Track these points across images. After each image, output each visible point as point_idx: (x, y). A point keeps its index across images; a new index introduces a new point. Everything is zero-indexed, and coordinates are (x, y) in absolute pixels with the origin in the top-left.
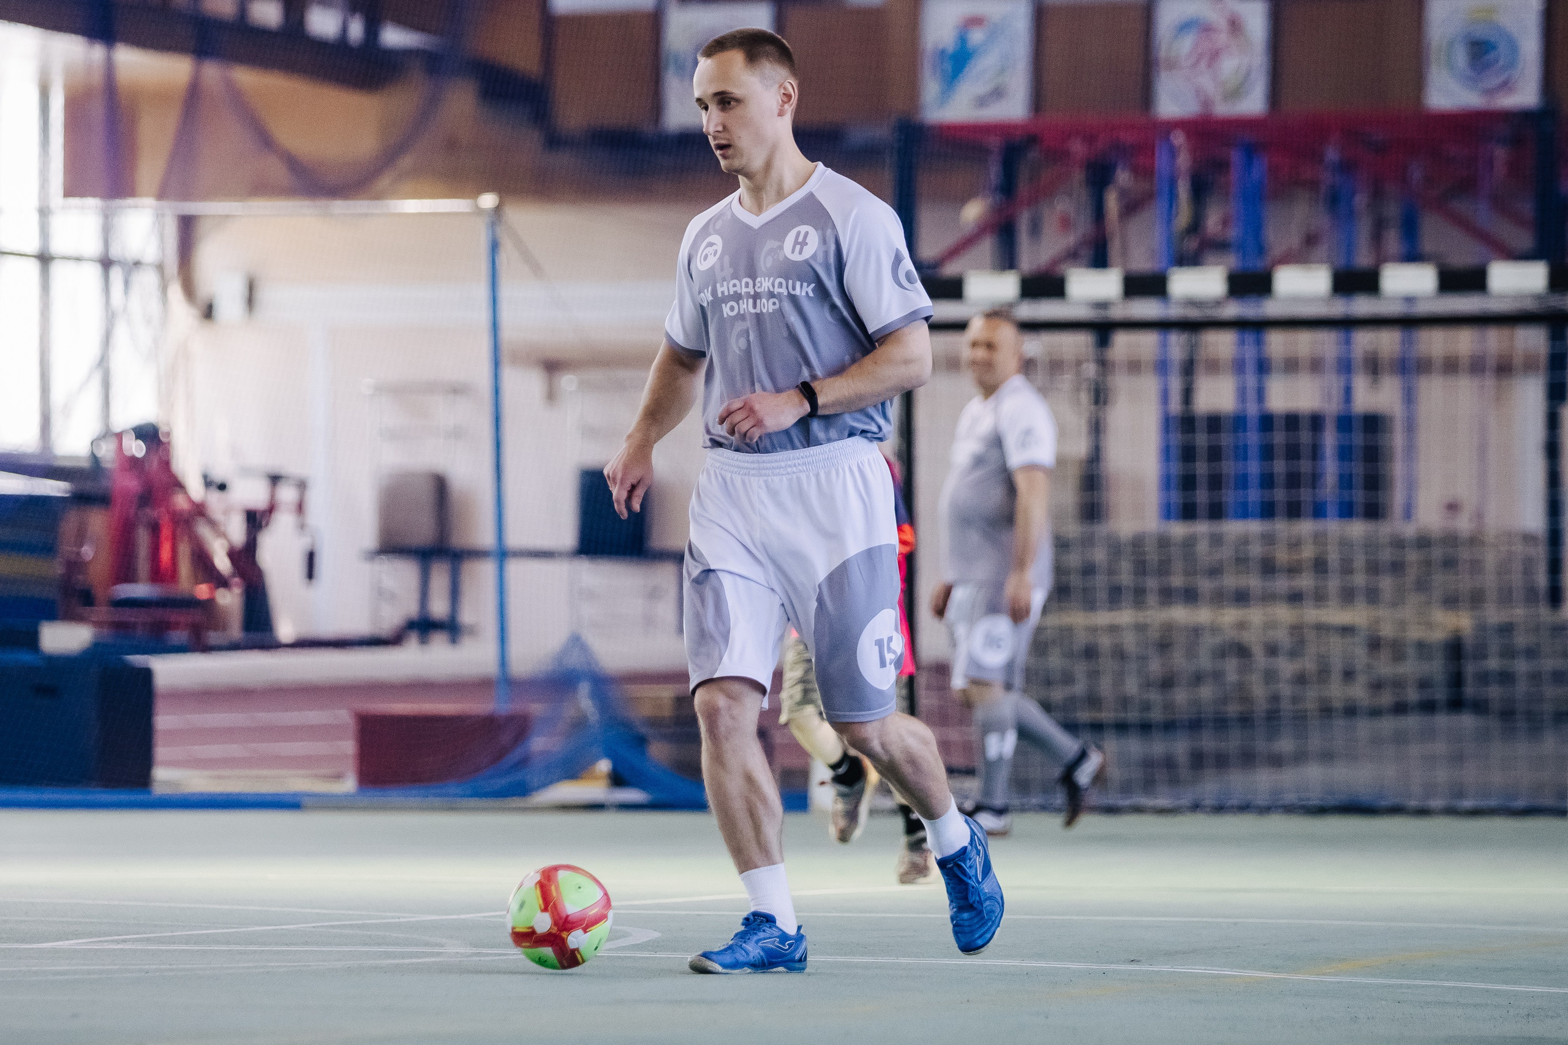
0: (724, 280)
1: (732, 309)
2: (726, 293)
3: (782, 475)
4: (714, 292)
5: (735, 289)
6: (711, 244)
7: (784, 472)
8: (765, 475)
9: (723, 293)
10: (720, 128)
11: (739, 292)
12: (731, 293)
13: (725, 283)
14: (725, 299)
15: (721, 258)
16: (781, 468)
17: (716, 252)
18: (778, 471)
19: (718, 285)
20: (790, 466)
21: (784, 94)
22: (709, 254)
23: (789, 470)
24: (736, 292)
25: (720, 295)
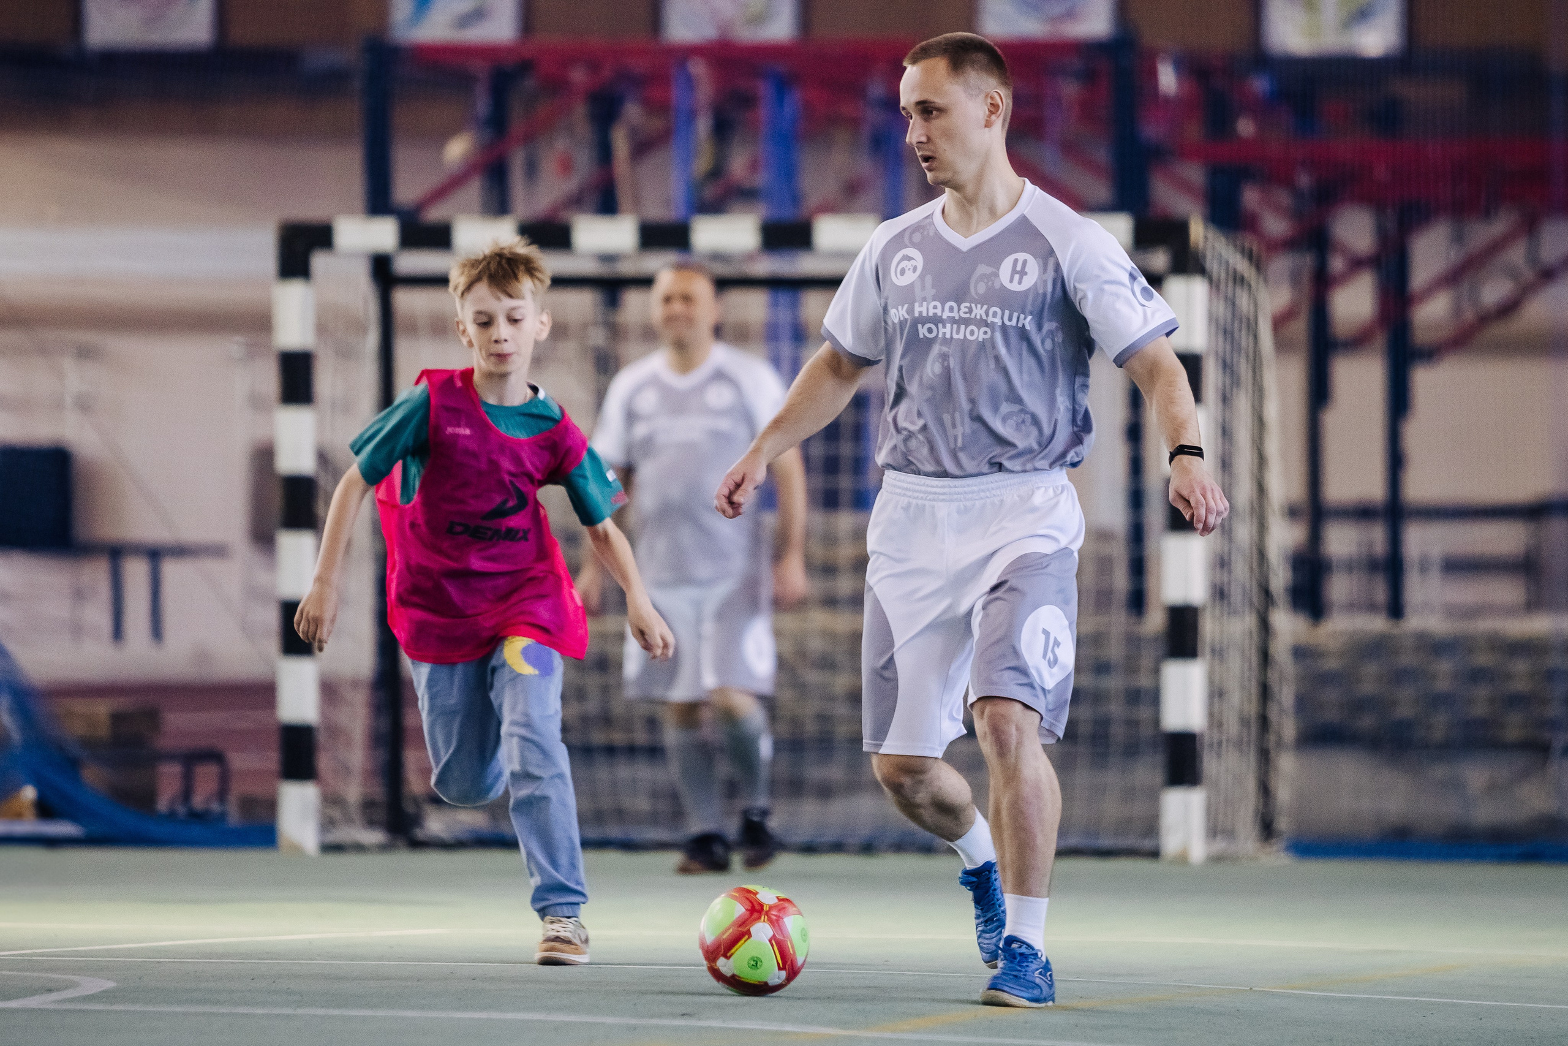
0: (924, 299)
1: (930, 331)
2: (924, 314)
3: (976, 500)
4: (910, 311)
5: (935, 311)
6: (908, 258)
7: (977, 498)
8: (957, 500)
9: (921, 313)
10: (924, 139)
11: (939, 314)
12: (931, 314)
13: (925, 304)
14: (923, 320)
15: (922, 277)
16: (973, 492)
17: (915, 269)
18: (970, 496)
19: (917, 304)
20: (983, 491)
21: (991, 104)
22: (907, 269)
23: (982, 494)
24: (935, 314)
25: (917, 315)
